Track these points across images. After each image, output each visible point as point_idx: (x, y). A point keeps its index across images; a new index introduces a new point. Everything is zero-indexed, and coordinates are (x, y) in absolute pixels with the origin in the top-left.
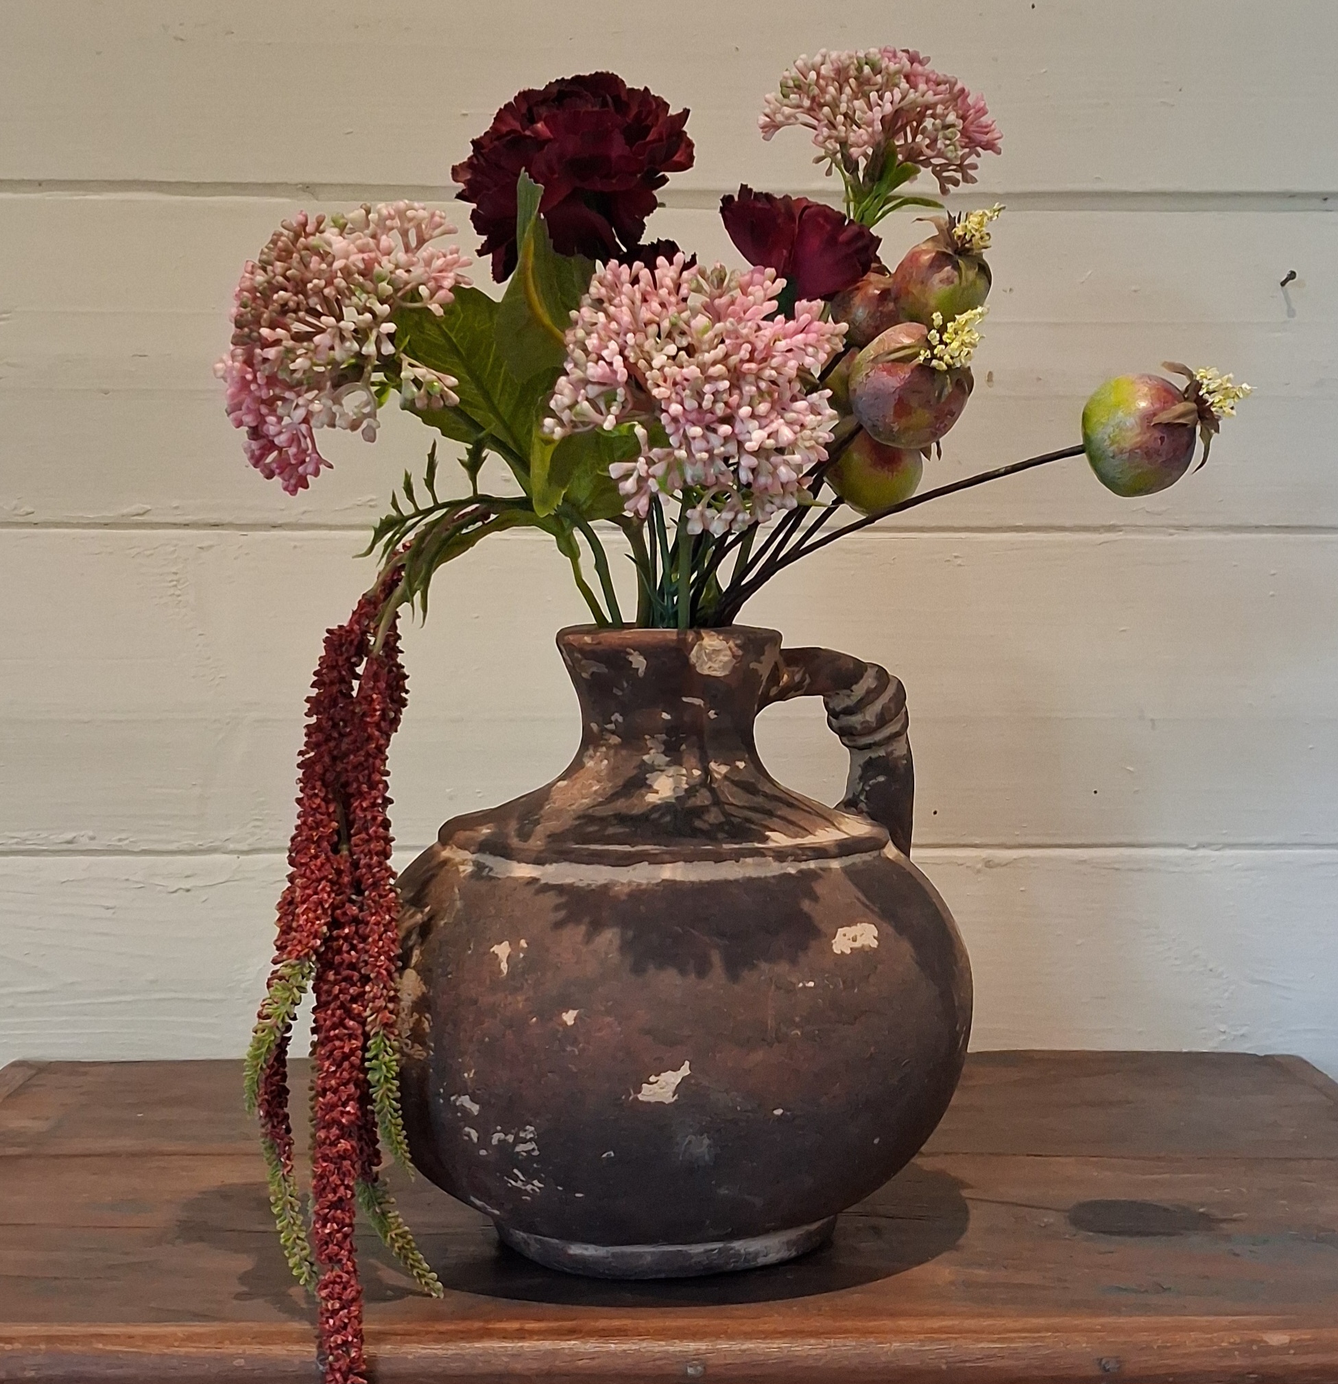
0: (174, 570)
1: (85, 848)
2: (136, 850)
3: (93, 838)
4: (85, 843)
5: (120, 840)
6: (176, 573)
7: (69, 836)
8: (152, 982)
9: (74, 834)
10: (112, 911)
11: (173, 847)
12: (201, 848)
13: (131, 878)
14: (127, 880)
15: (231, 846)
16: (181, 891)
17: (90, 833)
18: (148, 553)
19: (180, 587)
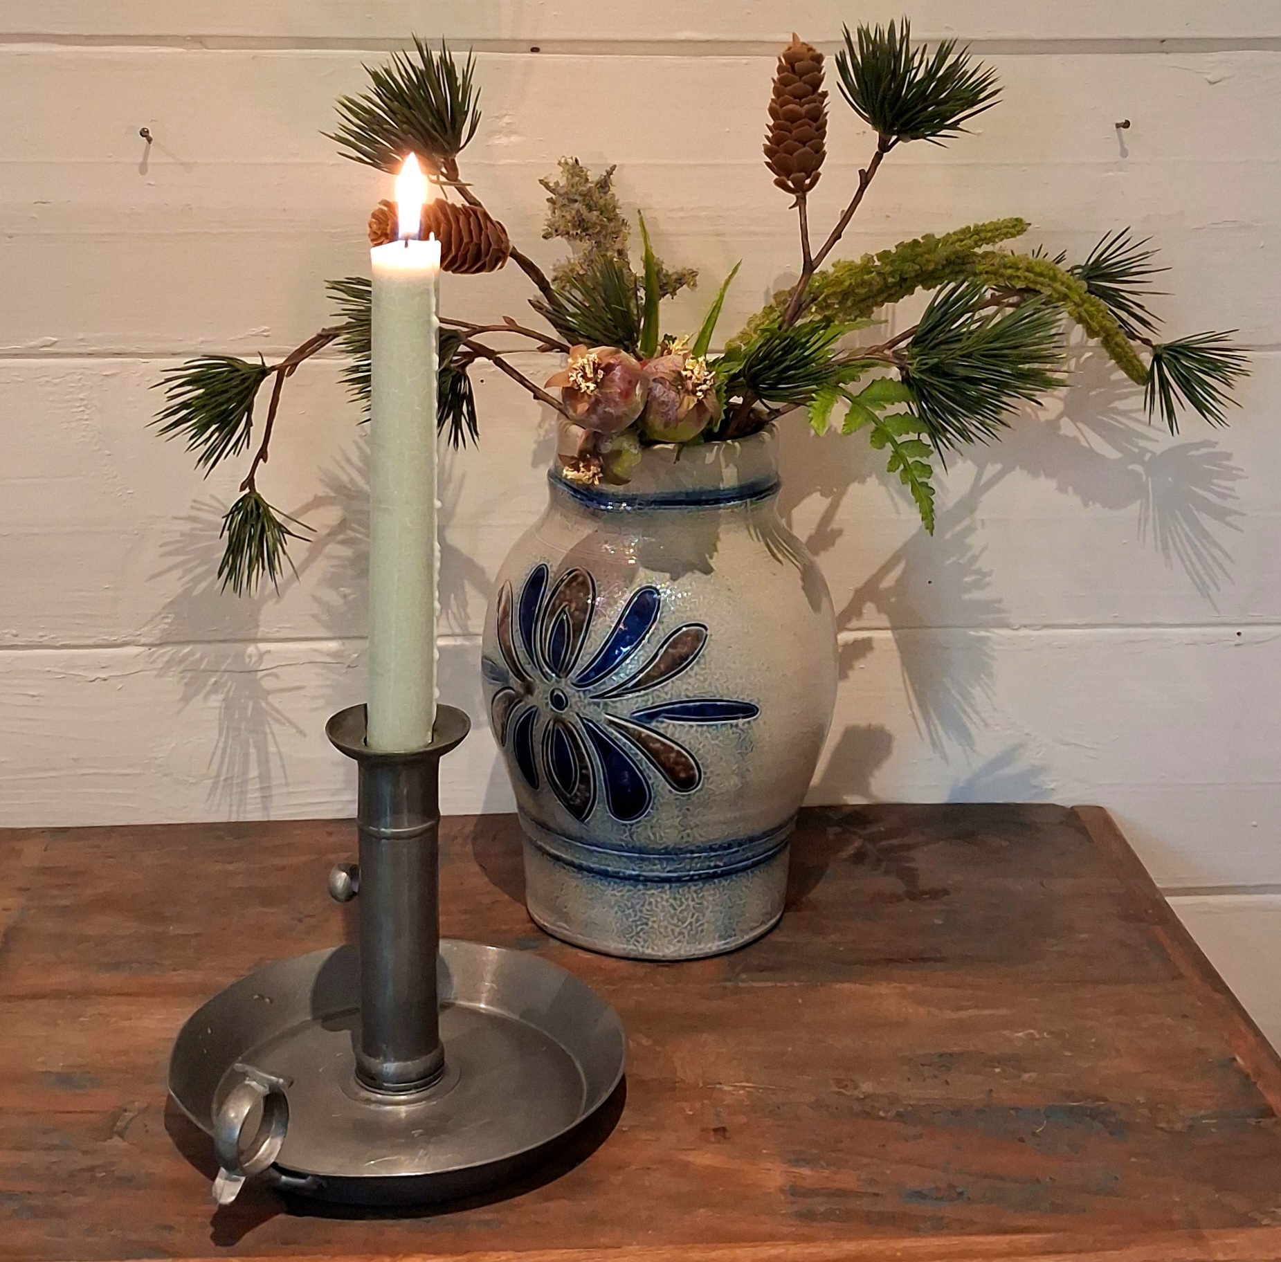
15: (143, 640)
17: (14, 632)
18: (55, 381)
19: (87, 412)
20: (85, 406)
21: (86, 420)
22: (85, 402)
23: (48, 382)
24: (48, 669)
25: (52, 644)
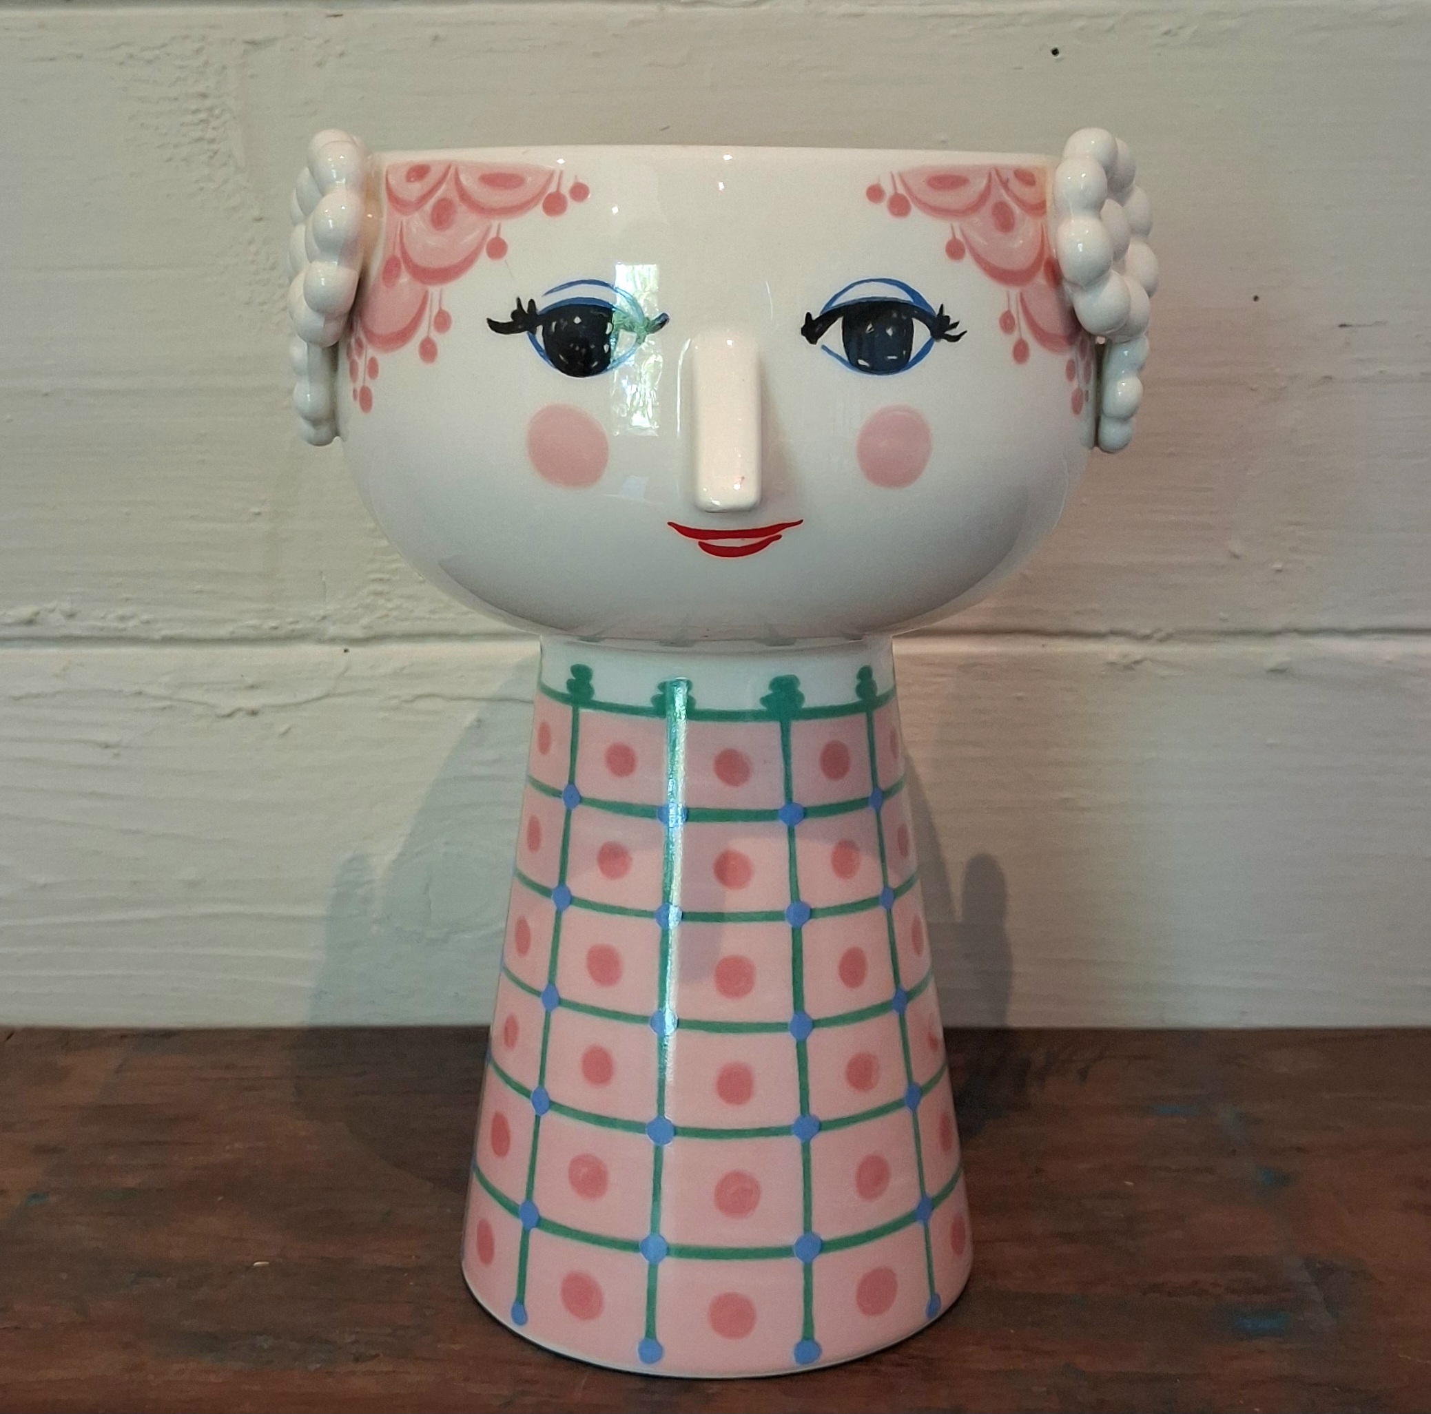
1: (58, 633)
2: (157, 636)
3: (71, 616)
4: (56, 623)
7: (25, 611)
9: (37, 608)
10: (115, 751)
12: (275, 633)
13: (149, 690)
14: (140, 693)
15: (332, 630)
16: (241, 714)
17: (66, 606)
18: (148, 55)
19: (214, 123)
20: (211, 109)
21: (212, 141)
22: (208, 103)
23: (131, 56)
24: (136, 688)
25: (143, 635)
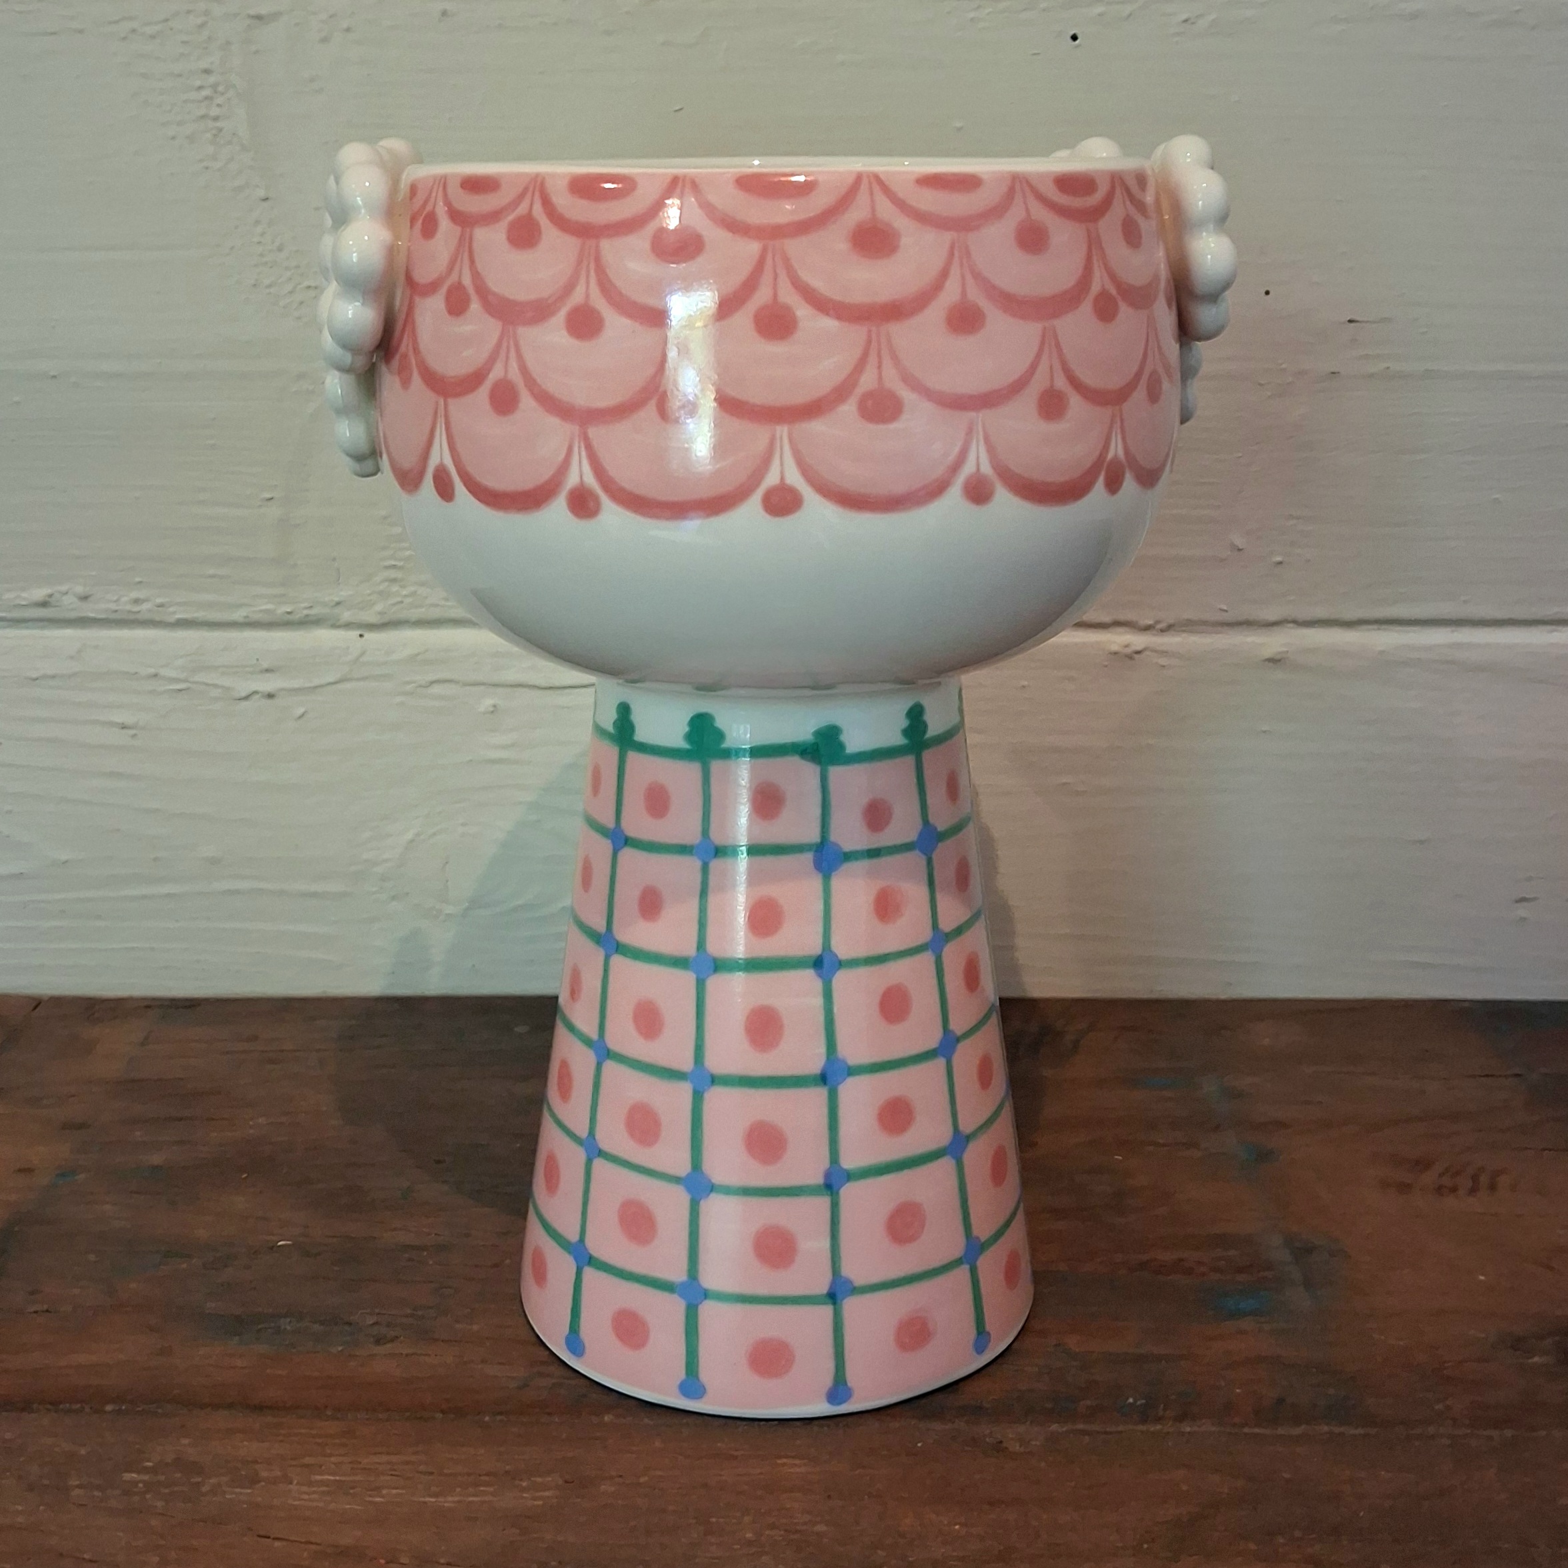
0: (203, 64)
1: (73, 615)
2: (172, 619)
3: (85, 598)
4: (69, 605)
5: (137, 601)
6: (207, 72)
7: (39, 594)
8: (214, 861)
9: (49, 591)
10: (133, 732)
11: (238, 615)
12: (290, 617)
13: (164, 672)
14: (156, 675)
16: (257, 696)
